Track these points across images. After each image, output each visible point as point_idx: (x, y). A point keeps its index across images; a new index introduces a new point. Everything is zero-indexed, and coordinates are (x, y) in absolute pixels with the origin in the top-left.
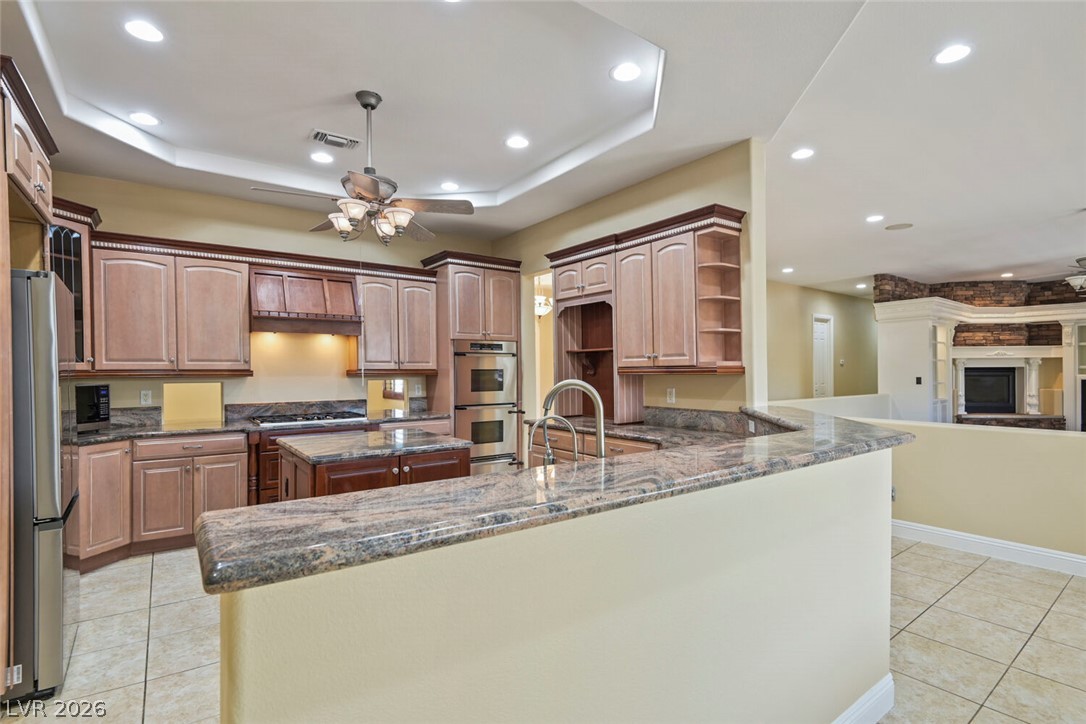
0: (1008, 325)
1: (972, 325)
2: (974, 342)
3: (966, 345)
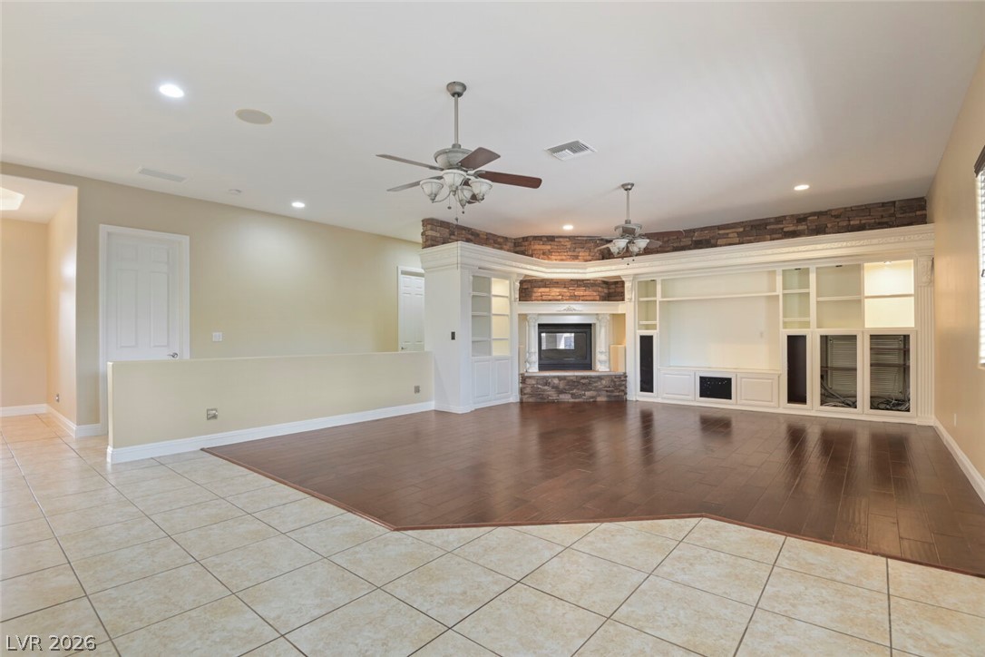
0: (583, 280)
1: (547, 280)
2: (550, 297)
3: (543, 300)
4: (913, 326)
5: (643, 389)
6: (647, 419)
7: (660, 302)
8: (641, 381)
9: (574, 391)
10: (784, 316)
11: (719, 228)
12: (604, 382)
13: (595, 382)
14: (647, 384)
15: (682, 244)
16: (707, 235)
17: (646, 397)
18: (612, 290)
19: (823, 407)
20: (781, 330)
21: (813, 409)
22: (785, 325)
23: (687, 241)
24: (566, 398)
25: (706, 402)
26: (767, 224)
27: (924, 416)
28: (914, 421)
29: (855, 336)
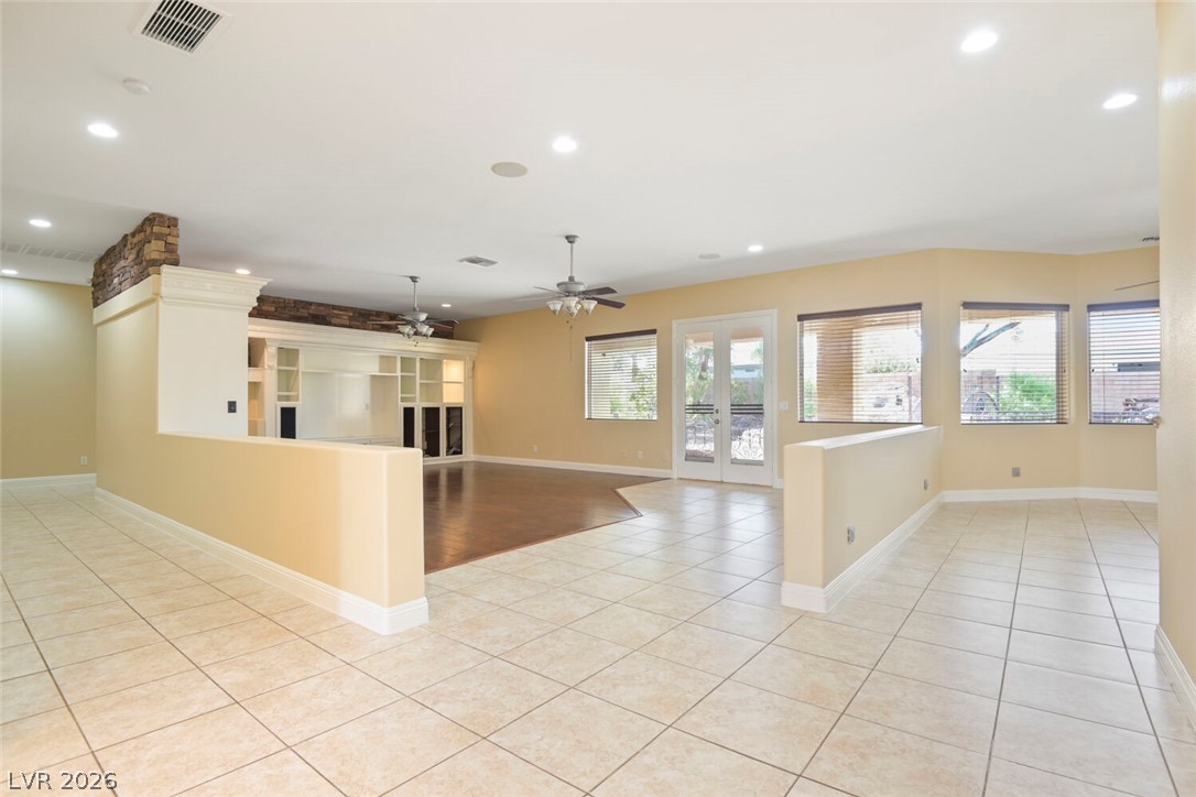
4: (462, 401)
7: (303, 373)
10: (402, 393)
11: (334, 307)
15: (299, 314)
16: (323, 311)
20: (400, 403)
22: (403, 400)
23: (304, 313)
26: (370, 315)
27: (469, 455)
28: (465, 460)
29: (438, 409)
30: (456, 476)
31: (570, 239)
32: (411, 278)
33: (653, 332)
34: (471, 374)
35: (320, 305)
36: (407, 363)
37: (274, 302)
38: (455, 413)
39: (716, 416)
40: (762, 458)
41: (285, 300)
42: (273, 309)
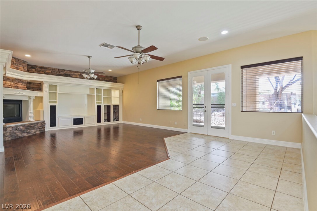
4: (119, 103)
5: (51, 126)
6: (53, 136)
7: (59, 93)
8: (50, 123)
9: (29, 131)
10: (96, 100)
11: (73, 72)
12: (39, 125)
13: (36, 125)
14: (53, 123)
15: (60, 74)
16: (69, 73)
17: (53, 129)
18: (37, 86)
19: (105, 123)
20: (96, 104)
21: (103, 123)
22: (97, 103)
23: (62, 73)
24: (25, 134)
25: (75, 126)
27: (121, 121)
28: (119, 123)
29: (110, 106)
30: (116, 129)
31: (138, 28)
32: (88, 56)
33: (181, 77)
34: (121, 94)
35: (68, 71)
36: (99, 90)
37: (50, 69)
38: (116, 107)
39: (206, 109)
40: (224, 126)
41: (55, 69)
42: (50, 72)
